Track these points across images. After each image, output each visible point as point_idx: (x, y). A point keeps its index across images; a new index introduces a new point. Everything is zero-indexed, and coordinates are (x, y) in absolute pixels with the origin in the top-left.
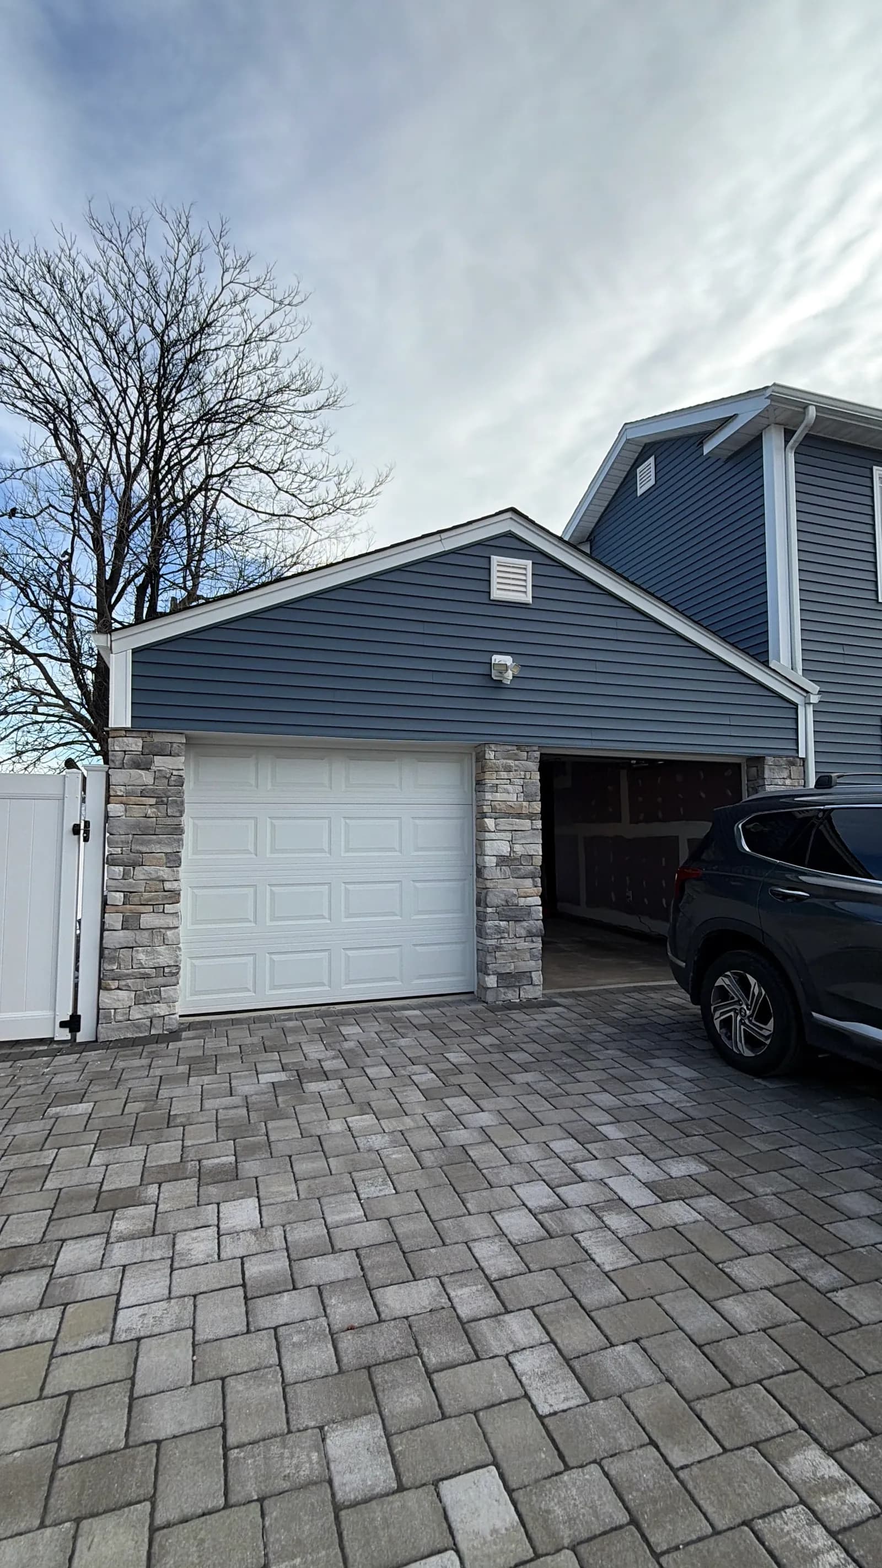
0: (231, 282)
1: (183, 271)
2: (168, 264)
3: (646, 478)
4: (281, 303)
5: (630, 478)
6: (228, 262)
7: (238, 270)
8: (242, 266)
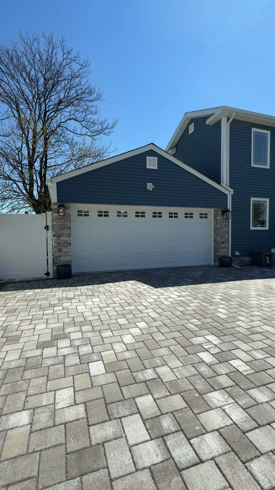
0: (66, 58)
1: (51, 55)
2: (46, 52)
3: (192, 129)
4: (82, 65)
5: (187, 129)
6: (65, 51)
7: (68, 54)
8: (69, 52)
